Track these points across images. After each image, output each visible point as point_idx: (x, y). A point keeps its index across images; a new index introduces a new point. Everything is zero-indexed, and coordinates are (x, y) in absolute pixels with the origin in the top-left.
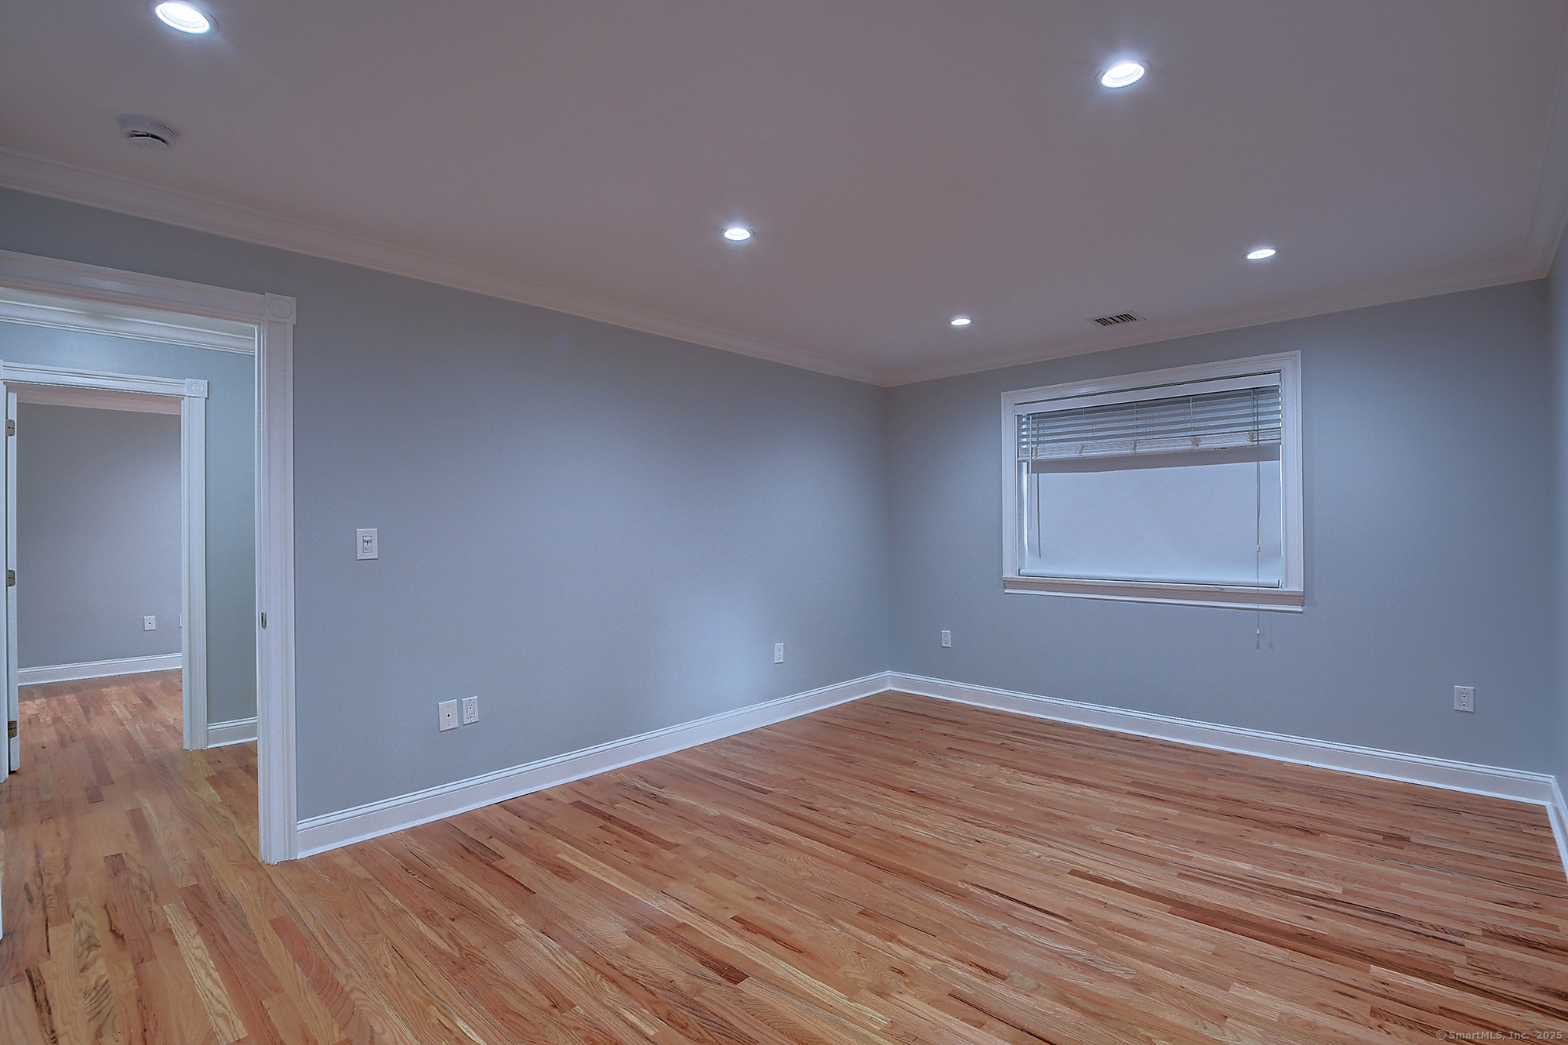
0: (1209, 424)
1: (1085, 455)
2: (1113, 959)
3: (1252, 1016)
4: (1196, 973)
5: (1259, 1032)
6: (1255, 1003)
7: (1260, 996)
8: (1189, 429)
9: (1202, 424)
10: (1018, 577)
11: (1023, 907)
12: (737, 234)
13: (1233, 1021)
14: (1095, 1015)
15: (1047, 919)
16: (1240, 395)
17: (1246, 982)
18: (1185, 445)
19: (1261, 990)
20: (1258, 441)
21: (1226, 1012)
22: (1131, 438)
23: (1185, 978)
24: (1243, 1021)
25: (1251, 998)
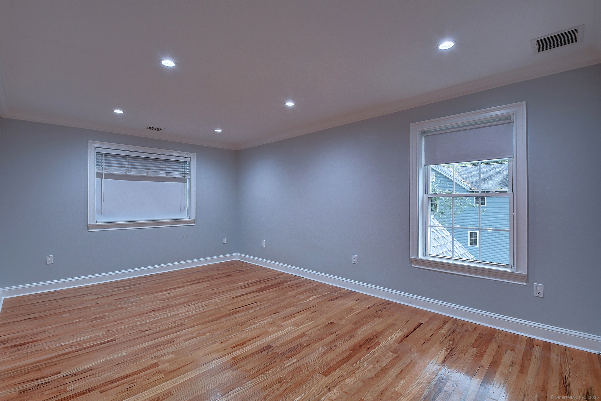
0: (166, 169)
1: (129, 174)
8: (166, 170)
9: (164, 169)
10: (96, 224)
16: (175, 162)
18: (165, 175)
20: (185, 177)
22: (146, 170)
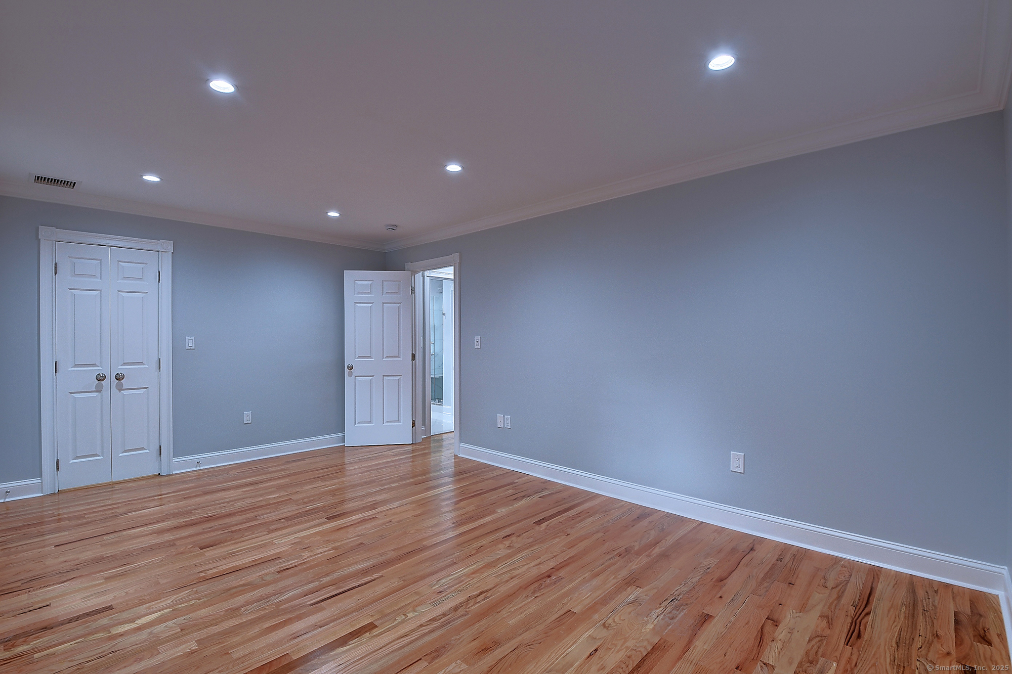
2: (263, 609)
3: (172, 640)
4: (221, 635)
5: (161, 637)
6: (177, 647)
7: (178, 652)
11: (338, 592)
12: (454, 168)
13: (178, 630)
14: (229, 589)
15: (316, 598)
17: (193, 653)
19: (181, 656)
21: (184, 632)
23: (223, 629)
24: (172, 635)
25: (180, 648)
